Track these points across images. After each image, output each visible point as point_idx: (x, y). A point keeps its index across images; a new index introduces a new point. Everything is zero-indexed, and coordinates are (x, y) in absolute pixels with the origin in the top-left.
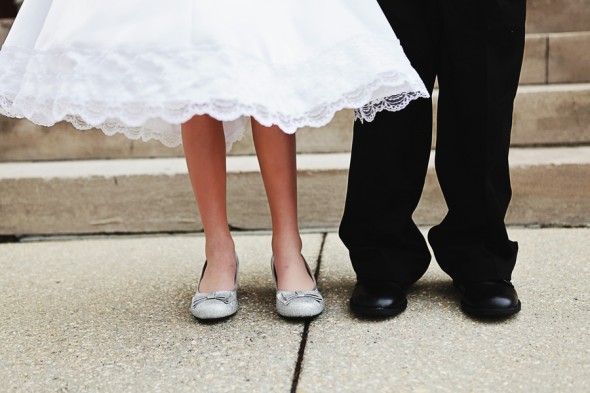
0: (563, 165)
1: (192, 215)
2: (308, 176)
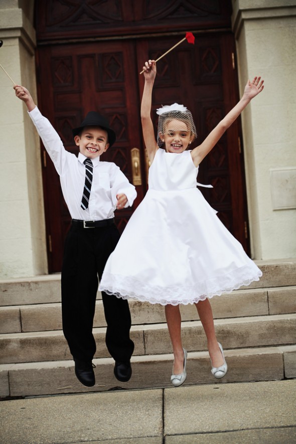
0: (262, 355)
1: (104, 383)
2: (156, 364)
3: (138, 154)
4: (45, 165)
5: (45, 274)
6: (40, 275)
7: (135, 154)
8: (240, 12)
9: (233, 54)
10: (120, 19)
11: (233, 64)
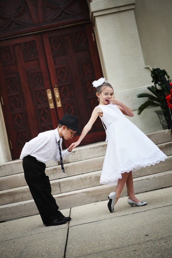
3: (50, 92)
4: (3, 104)
5: (10, 161)
6: (8, 161)
7: (49, 92)
8: (93, 13)
9: (93, 34)
10: (32, 23)
11: (94, 39)
